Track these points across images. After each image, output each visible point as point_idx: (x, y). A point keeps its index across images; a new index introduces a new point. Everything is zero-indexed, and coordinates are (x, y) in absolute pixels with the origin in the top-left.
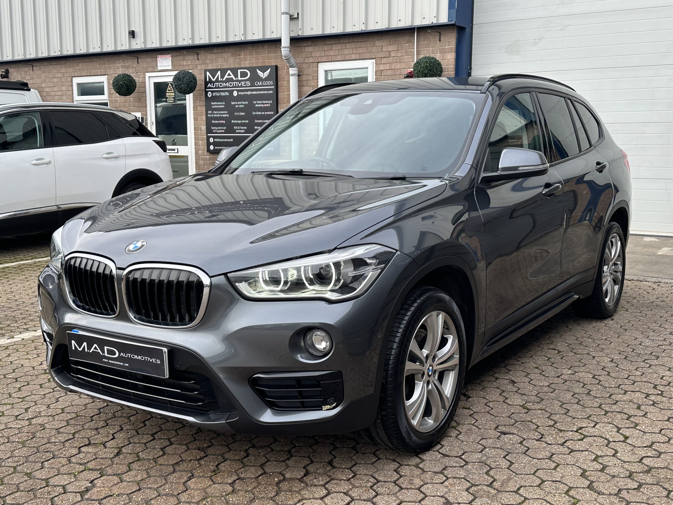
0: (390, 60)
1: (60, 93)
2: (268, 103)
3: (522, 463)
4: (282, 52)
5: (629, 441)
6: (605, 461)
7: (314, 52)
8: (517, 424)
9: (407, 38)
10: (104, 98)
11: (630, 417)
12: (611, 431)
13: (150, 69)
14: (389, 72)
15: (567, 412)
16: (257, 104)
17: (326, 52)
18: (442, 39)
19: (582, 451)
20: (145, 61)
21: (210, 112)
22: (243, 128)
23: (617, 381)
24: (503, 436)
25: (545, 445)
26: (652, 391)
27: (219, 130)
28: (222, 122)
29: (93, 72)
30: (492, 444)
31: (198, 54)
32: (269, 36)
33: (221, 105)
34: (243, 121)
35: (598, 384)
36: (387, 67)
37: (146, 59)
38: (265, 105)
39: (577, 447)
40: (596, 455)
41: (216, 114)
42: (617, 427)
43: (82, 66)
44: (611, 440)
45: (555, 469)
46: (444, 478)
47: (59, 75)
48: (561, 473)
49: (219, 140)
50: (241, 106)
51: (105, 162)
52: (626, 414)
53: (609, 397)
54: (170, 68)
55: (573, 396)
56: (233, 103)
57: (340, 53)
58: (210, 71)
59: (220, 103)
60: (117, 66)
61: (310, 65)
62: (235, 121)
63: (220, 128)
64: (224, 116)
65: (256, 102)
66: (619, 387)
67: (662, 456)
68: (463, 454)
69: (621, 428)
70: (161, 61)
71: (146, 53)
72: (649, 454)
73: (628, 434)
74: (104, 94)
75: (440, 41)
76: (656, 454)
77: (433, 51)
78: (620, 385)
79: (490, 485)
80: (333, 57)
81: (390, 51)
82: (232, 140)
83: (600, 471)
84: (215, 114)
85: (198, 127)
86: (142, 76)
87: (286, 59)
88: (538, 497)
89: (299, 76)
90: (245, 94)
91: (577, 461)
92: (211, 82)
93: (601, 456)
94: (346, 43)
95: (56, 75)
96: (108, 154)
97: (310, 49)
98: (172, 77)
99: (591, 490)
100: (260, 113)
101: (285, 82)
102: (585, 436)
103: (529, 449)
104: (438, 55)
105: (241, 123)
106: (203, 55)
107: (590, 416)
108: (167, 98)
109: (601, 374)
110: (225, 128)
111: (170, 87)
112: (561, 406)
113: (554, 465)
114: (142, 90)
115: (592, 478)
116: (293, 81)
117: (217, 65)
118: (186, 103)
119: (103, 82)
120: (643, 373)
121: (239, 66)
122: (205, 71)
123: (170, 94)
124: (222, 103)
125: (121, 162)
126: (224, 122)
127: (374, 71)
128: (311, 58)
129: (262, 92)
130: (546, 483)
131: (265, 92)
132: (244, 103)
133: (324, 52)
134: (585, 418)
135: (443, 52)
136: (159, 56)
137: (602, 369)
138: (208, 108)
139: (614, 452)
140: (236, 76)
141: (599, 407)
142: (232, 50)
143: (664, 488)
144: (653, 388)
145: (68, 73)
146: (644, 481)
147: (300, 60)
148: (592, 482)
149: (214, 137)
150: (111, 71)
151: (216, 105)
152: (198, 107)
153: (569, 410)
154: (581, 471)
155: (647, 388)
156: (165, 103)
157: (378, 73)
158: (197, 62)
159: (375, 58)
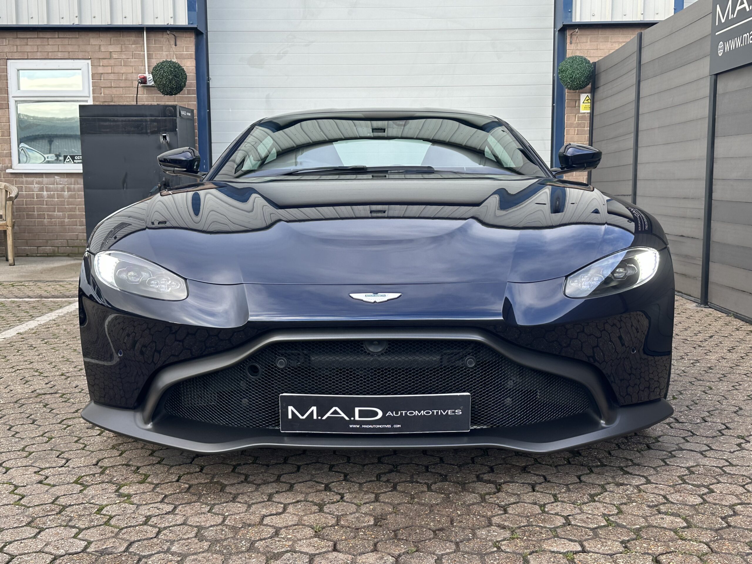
0: (112, 62)
9: (133, 38)
14: (112, 77)
17: (19, 47)
18: (178, 43)
36: (109, 70)
57: (40, 50)
75: (176, 45)
77: (167, 55)
80: (29, 54)
81: (111, 52)
127: (90, 74)
133: (15, 47)
135: (180, 57)
157: (96, 76)
159: (90, 59)
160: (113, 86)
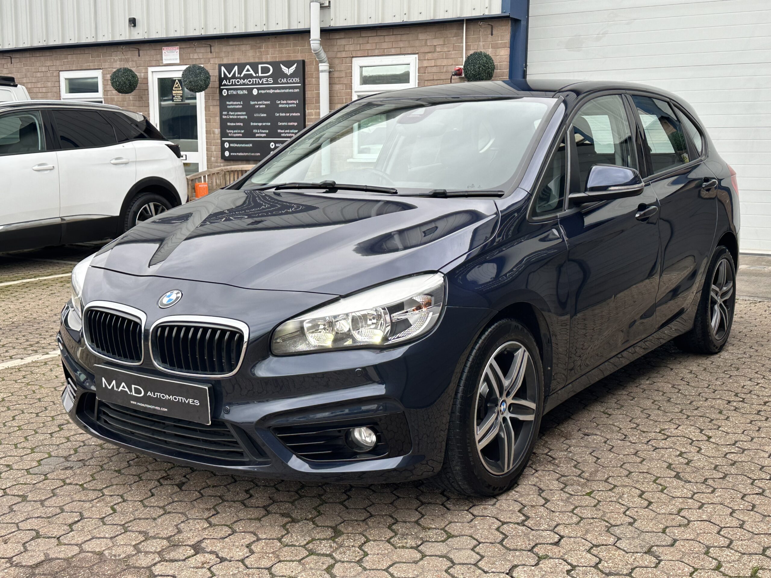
0: (435, 55)
1: (44, 90)
2: (294, 103)
3: (608, 458)
4: (312, 45)
5: (711, 440)
6: (690, 456)
7: (348, 46)
8: (599, 427)
9: (454, 31)
10: (99, 95)
11: (712, 420)
12: (694, 432)
13: (154, 63)
14: (434, 70)
15: (649, 417)
16: (281, 104)
17: (361, 45)
18: (494, 33)
19: (666, 448)
20: (147, 53)
21: (226, 113)
22: (264, 131)
23: (697, 390)
24: (586, 437)
25: (629, 444)
26: (733, 398)
27: (235, 133)
28: (239, 124)
29: (85, 65)
30: (576, 443)
31: (211, 47)
32: (295, 26)
33: (238, 105)
34: (264, 124)
35: (678, 392)
36: (432, 63)
37: (148, 51)
38: (291, 106)
39: (661, 445)
40: (681, 452)
41: (233, 115)
42: (699, 428)
43: (71, 58)
44: (695, 439)
45: (641, 462)
46: (534, 471)
47: (44, 69)
48: (648, 466)
49: (236, 145)
50: (261, 106)
51: (114, 169)
52: (708, 418)
53: (690, 403)
54: (178, 61)
55: (653, 403)
56: (252, 103)
57: (378, 47)
58: (226, 66)
59: (238, 103)
60: (114, 59)
61: (343, 60)
62: (255, 124)
63: (237, 131)
64: (241, 117)
65: (279, 102)
66: (699, 395)
67: (745, 452)
68: (548, 452)
69: (703, 430)
70: (167, 53)
71: (148, 44)
72: (733, 451)
73: (710, 434)
74: (97, 92)
75: (492, 35)
76: (740, 451)
77: (484, 46)
78: (700, 393)
79: (579, 476)
80: (369, 51)
81: (435, 46)
82: (251, 145)
83: (685, 464)
84: (231, 115)
85: (210, 130)
86: (144, 71)
87: (315, 53)
88: (627, 484)
89: (330, 72)
90: (266, 93)
91: (662, 456)
92: (226, 77)
93: (685, 453)
94: (384, 36)
95: (40, 68)
96: (117, 159)
97: (343, 42)
98: (181, 73)
99: (678, 479)
100: (284, 114)
101: (314, 79)
102: (669, 437)
103: (613, 447)
104: (490, 50)
105: (262, 126)
106: (216, 47)
107: (672, 419)
108: (174, 96)
109: (679, 383)
110: (243, 131)
111: (177, 83)
112: (642, 412)
113: (639, 460)
114: (144, 87)
115: (678, 470)
116: (324, 79)
117: (234, 60)
118: (196, 103)
119: (97, 78)
120: (724, 383)
121: (260, 61)
122: (220, 66)
123: (177, 92)
124: (239, 103)
125: (131, 169)
126: (242, 124)
127: (417, 67)
128: (344, 52)
129: (287, 91)
130: (633, 474)
131: (291, 91)
132: (265, 103)
133: (359, 46)
134: (667, 422)
135: (495, 47)
136: (165, 48)
137: (682, 379)
138: (223, 108)
139: (698, 449)
140: (256, 72)
141: (681, 412)
142: (251, 41)
143: (748, 477)
144: (735, 395)
145: (54, 67)
146: (729, 472)
147: (331, 54)
148: (678, 473)
149: (230, 142)
150: (106, 65)
151: (232, 105)
152: (211, 107)
153: (650, 415)
154: (667, 464)
155: (728, 396)
156: (171, 102)
157: (421, 70)
158: (210, 55)
159: (418, 53)
160: (435, 78)
